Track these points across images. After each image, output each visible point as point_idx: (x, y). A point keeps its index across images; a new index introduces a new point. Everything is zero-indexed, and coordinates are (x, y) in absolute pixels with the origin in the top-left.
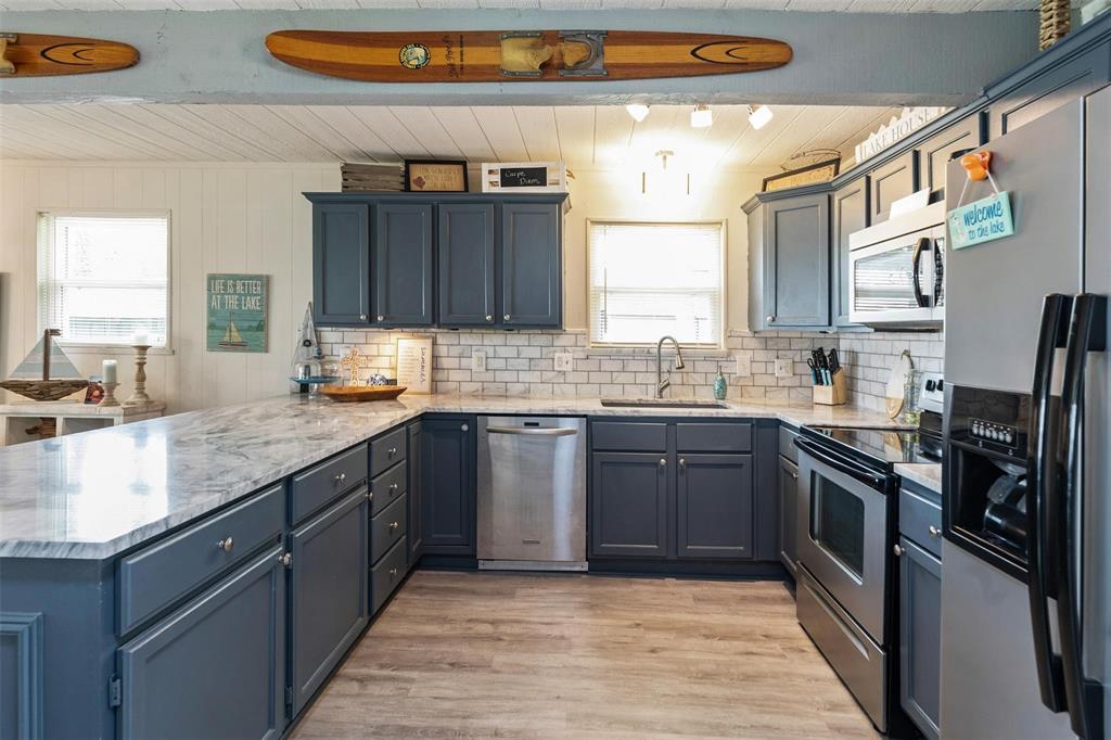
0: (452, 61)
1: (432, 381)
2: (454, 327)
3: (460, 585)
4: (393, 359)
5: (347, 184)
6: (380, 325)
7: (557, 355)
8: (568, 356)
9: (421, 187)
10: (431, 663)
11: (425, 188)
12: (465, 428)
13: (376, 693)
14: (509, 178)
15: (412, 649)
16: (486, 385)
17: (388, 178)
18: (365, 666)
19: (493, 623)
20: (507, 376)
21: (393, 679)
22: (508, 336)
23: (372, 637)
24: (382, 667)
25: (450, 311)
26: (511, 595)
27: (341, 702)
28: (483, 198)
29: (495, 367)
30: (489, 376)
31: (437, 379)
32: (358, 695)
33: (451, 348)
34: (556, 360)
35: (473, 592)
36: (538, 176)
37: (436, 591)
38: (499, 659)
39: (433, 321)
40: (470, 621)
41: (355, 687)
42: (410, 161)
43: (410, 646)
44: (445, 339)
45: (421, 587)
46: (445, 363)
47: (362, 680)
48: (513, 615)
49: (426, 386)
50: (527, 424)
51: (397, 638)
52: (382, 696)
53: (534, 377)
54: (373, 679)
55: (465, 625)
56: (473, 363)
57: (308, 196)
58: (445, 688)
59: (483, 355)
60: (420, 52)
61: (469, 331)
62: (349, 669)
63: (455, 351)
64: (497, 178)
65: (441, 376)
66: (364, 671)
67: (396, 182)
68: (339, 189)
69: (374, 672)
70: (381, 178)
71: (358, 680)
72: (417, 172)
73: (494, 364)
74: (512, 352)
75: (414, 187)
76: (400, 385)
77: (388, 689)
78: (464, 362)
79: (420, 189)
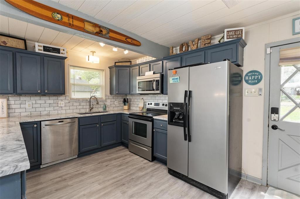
0: (70, 22)
1: (8, 113)
7: (59, 102)
8: (63, 102)
11: (7, 45)
12: (35, 126)
14: (46, 49)
16: (32, 113)
20: (41, 109)
22: (41, 97)
25: (22, 89)
28: (35, 53)
29: (36, 107)
30: (34, 110)
33: (16, 101)
34: (59, 104)
36: (58, 51)
39: (14, 92)
46: (13, 106)
49: (5, 115)
50: (59, 122)
53: (52, 109)
56: (27, 106)
59: (31, 103)
60: (59, 16)
61: (25, 96)
63: (18, 102)
64: (42, 48)
72: (3, 39)
73: (35, 106)
74: (43, 102)
78: (22, 106)
79: (5, 45)
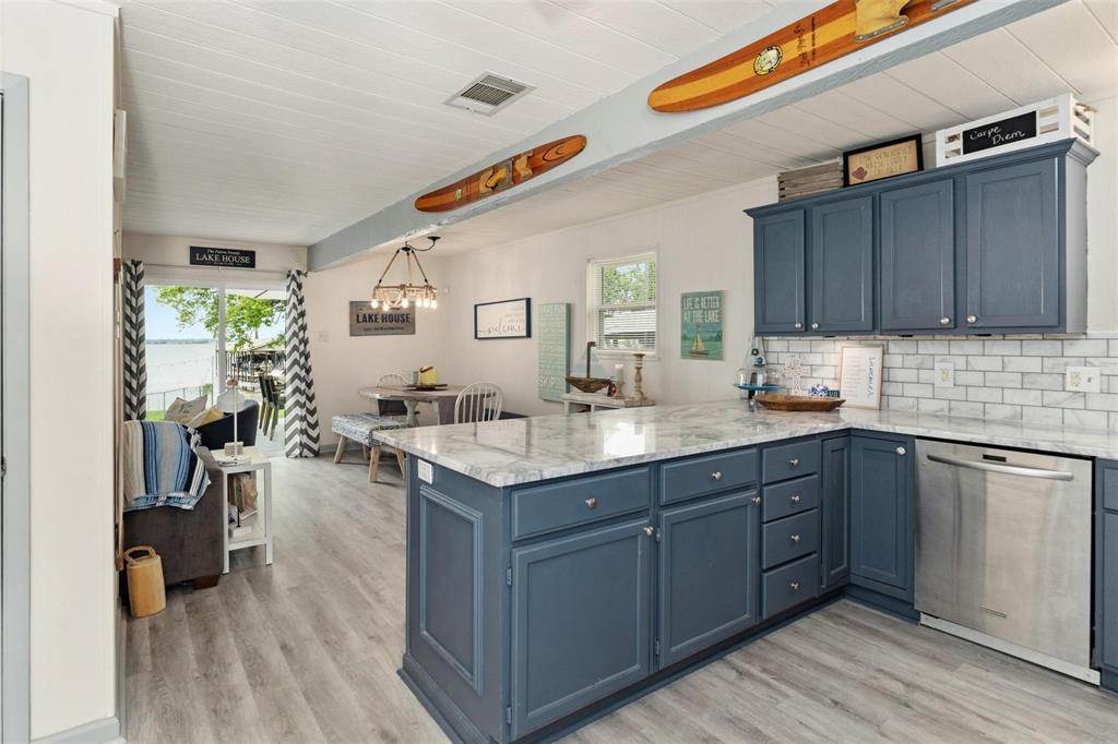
0: (804, 50)
1: (881, 395)
2: (906, 333)
3: (889, 632)
4: (838, 369)
5: (783, 193)
6: (817, 333)
7: (1070, 370)
8: (1094, 372)
9: (862, 178)
10: (813, 690)
11: (867, 178)
12: (901, 451)
13: (747, 689)
14: (973, 141)
15: (801, 669)
16: (953, 404)
17: (825, 176)
18: (749, 662)
19: (907, 685)
20: (985, 395)
21: (769, 685)
22: (987, 343)
23: (768, 642)
24: (764, 670)
25: (895, 315)
26: (951, 666)
27: (716, 681)
28: (939, 173)
29: (968, 382)
30: (960, 393)
31: (888, 392)
32: (733, 683)
33: (906, 358)
34: (1068, 377)
35: (900, 645)
37: (856, 626)
38: (894, 724)
39: (874, 328)
40: (880, 671)
41: (733, 675)
42: (847, 155)
43: (801, 666)
44: (898, 347)
45: (840, 617)
46: (898, 375)
47: (741, 673)
48: (939, 688)
49: (874, 401)
50: (986, 457)
51: (791, 653)
52: (753, 694)
53: (1032, 397)
54: (752, 676)
55: (872, 673)
56: (937, 376)
57: (749, 212)
58: (817, 720)
59: (950, 367)
60: (772, 54)
61: (931, 337)
62: (735, 658)
63: (911, 361)
64: (959, 144)
65: (891, 389)
66: (747, 667)
67: (835, 180)
68: (775, 200)
69: (755, 671)
70: (817, 178)
71: (737, 671)
72: (856, 162)
73: (964, 378)
74: (996, 364)
75: (853, 180)
76: (842, 397)
77: (761, 691)
78: (925, 375)
79: (860, 181)
